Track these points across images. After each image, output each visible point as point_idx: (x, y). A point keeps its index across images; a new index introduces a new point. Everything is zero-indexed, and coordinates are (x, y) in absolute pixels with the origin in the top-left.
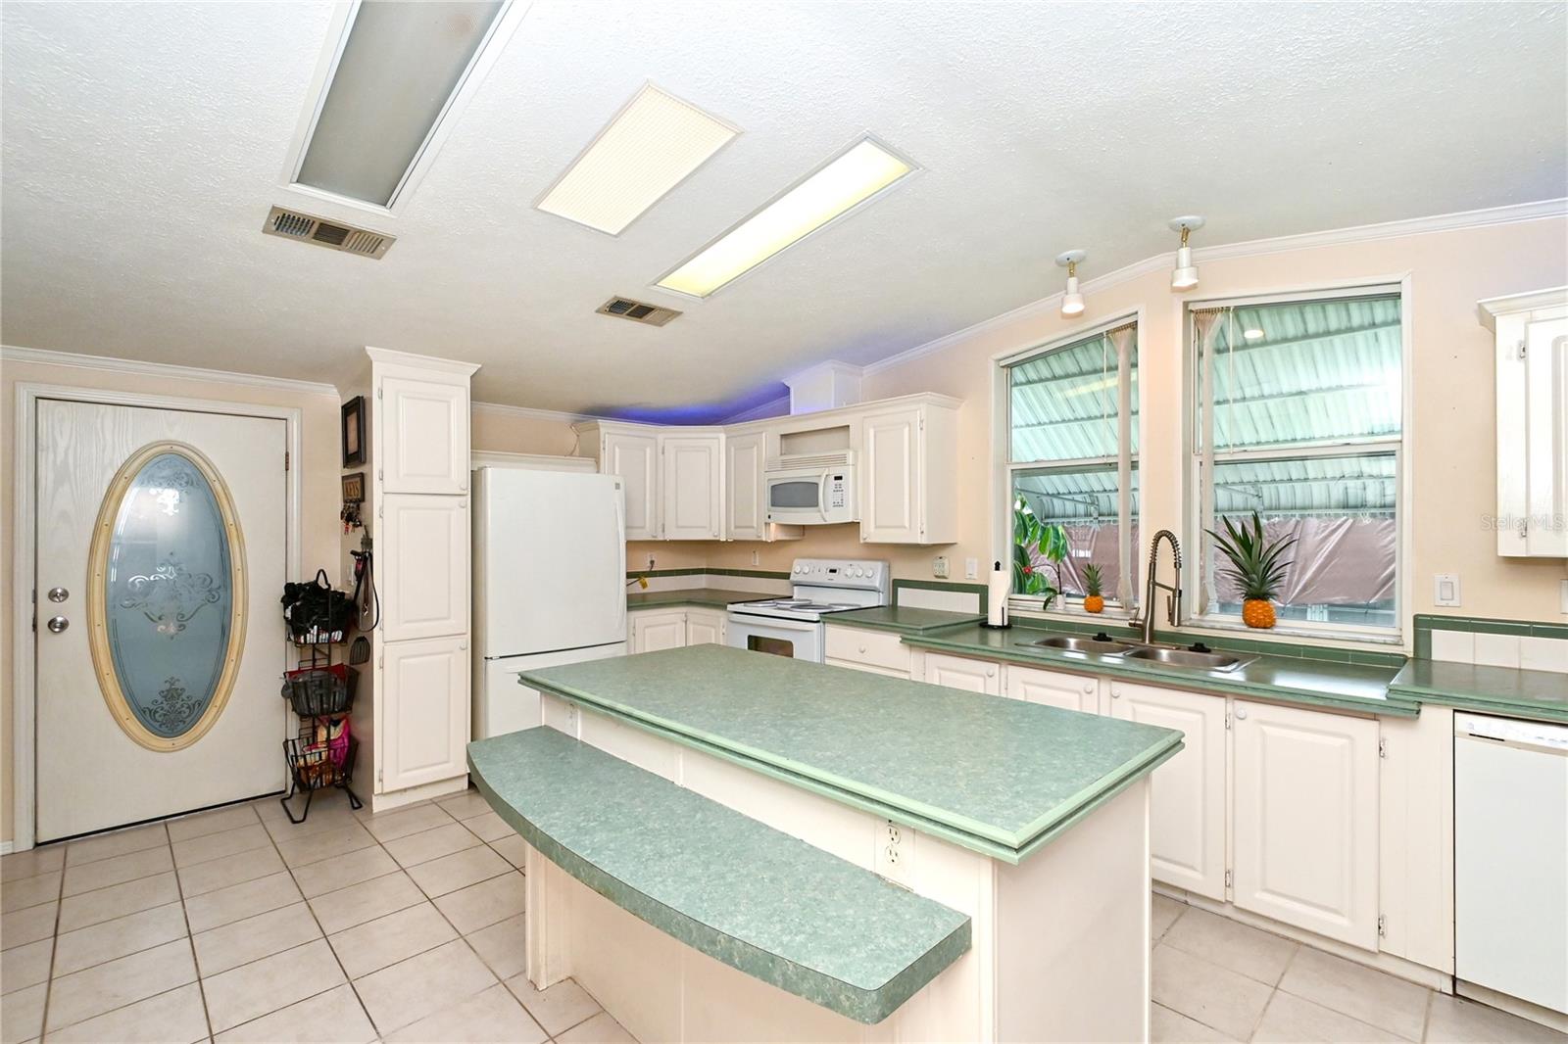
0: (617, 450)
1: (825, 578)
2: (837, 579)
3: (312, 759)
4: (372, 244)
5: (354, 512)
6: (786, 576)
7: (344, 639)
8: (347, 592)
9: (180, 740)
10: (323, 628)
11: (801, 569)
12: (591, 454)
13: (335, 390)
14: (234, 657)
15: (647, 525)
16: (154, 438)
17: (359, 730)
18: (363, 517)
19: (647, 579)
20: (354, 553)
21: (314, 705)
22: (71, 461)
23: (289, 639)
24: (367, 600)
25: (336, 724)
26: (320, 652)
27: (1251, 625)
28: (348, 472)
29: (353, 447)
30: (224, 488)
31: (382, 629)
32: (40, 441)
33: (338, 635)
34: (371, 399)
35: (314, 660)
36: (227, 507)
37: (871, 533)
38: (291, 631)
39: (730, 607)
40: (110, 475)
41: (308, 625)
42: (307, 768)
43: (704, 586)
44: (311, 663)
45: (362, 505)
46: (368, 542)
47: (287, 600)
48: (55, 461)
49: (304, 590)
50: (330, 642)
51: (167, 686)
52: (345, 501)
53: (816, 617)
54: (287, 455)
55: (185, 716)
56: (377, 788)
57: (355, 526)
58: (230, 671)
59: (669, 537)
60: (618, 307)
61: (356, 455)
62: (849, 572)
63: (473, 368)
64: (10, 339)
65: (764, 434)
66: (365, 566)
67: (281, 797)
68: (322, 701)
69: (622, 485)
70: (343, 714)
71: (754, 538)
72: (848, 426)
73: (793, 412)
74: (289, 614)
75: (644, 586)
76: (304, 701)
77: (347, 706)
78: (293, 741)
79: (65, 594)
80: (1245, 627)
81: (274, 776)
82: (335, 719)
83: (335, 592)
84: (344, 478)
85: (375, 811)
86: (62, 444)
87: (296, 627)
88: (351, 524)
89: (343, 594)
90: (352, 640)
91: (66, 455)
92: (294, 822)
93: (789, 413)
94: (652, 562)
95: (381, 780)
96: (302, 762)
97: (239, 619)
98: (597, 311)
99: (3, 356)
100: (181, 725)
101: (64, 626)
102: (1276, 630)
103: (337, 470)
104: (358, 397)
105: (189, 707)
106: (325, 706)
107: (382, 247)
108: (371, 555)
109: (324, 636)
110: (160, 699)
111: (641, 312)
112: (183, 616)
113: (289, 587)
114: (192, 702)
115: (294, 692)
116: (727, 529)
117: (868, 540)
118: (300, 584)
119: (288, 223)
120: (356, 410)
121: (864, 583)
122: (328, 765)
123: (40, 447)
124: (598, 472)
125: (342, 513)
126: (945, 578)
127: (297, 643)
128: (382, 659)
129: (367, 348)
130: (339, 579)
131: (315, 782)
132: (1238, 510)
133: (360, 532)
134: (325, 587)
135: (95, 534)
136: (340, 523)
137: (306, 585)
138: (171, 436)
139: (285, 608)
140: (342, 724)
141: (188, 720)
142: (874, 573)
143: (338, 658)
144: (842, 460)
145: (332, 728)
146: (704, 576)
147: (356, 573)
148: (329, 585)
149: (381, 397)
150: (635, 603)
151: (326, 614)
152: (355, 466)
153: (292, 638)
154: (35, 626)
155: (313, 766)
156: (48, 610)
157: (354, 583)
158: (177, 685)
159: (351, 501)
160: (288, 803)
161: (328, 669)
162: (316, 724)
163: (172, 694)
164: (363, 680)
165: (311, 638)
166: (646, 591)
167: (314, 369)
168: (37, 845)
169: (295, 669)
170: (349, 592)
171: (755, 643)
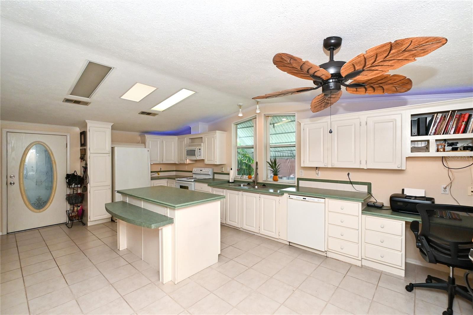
0: (150, 142)
1: (199, 172)
2: (202, 172)
3: (73, 214)
4: (86, 104)
5: (83, 157)
6: (191, 172)
7: (81, 187)
8: (81, 176)
9: (41, 210)
10: (76, 184)
11: (195, 170)
12: (144, 142)
13: (78, 128)
14: (54, 191)
15: (158, 160)
16: (35, 141)
17: (84, 208)
18: (85, 158)
19: (159, 173)
20: (83, 167)
21: (74, 202)
22: (15, 146)
23: (67, 187)
24: (86, 177)
25: (79, 207)
26: (75, 190)
27: (274, 181)
28: (82, 148)
29: (83, 142)
30: (51, 152)
31: (90, 184)
32: (8, 142)
33: (79, 186)
34: (87, 131)
35: (73, 192)
36: (52, 156)
37: (206, 162)
38: (68, 184)
39: (176, 179)
40: (24, 149)
41: (72, 183)
42: (72, 216)
43: (174, 174)
44: (73, 193)
45: (85, 156)
46: (86, 164)
47: (67, 178)
48: (11, 146)
49: (71, 175)
50: (77, 187)
51: (38, 198)
52: (81, 155)
53: (193, 181)
54: (67, 144)
55: (42, 205)
56: (89, 220)
57: (83, 161)
58: (53, 195)
59: (164, 163)
60: (143, 113)
61: (83, 144)
62: (204, 171)
63: (112, 124)
64: (3, 119)
65: (186, 138)
66: (86, 170)
67: (66, 224)
68: (75, 201)
69: (149, 151)
70: (81, 204)
71: (183, 163)
72: (202, 137)
73: (192, 134)
74: (67, 181)
75: (159, 174)
76: (71, 201)
77: (81, 202)
78: (68, 211)
79: (14, 176)
80: (273, 181)
81: (64, 219)
82: (79, 205)
83: (79, 176)
84: (80, 149)
85: (88, 225)
86: (13, 142)
87: (69, 184)
88: (82, 160)
89: (80, 176)
90: (82, 187)
91: (14, 145)
92: (69, 228)
93: (191, 134)
94: (161, 169)
95: (90, 218)
96: (71, 215)
97: (55, 182)
98: (139, 114)
99: (1, 123)
100: (41, 207)
101: (14, 184)
102: (278, 181)
103: (79, 148)
104: (84, 131)
105: (43, 203)
106: (76, 202)
107: (88, 104)
108: (87, 167)
109: (76, 186)
110: (36, 201)
111: (149, 114)
112: (42, 182)
113: (67, 175)
114: (44, 201)
115: (69, 199)
116: (178, 161)
117: (206, 163)
118: (70, 174)
119: (68, 101)
120: (83, 134)
121: (207, 173)
122: (77, 215)
123: (8, 143)
124: (145, 148)
125: (80, 158)
126: (223, 172)
127: (69, 187)
128: (90, 191)
129: (86, 120)
130: (79, 173)
131: (74, 219)
132: (287, 156)
133: (84, 162)
134: (76, 175)
135: (21, 163)
136: (80, 160)
137: (71, 174)
138: (38, 140)
139: (66, 180)
140: (80, 207)
141: (43, 206)
142: (209, 171)
143: (79, 191)
144: (200, 145)
145: (78, 208)
146: (175, 172)
147: (83, 172)
148: (77, 174)
149: (89, 131)
150: (152, 179)
151: (76, 181)
152: (83, 147)
153: (68, 186)
154: (7, 184)
155: (74, 216)
156: (10, 180)
157: (83, 174)
158: (40, 197)
159: (82, 155)
160: (67, 225)
161: (77, 194)
162: (74, 206)
163: (39, 199)
164: (85, 196)
165: (73, 186)
166: (159, 176)
167: (74, 124)
168: (8, 233)
169: (69, 194)
170: (82, 176)
171: (181, 187)
